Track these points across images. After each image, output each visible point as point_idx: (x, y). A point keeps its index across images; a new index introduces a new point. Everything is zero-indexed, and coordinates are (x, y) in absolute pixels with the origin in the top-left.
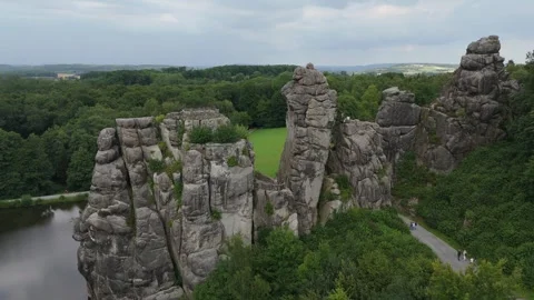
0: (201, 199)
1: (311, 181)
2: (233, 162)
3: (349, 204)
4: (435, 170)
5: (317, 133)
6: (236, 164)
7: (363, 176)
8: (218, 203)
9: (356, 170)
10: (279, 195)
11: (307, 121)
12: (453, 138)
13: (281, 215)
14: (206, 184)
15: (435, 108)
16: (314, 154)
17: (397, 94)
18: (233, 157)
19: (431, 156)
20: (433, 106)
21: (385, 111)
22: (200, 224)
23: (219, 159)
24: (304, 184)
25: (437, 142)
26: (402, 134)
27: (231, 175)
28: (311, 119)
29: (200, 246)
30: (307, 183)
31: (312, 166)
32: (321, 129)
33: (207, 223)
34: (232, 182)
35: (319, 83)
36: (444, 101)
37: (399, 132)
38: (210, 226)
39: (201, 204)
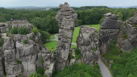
0: (11, 56)
1: (64, 50)
2: (26, 42)
3: (79, 61)
4: (123, 50)
5: (66, 32)
6: (27, 43)
7: (85, 51)
8: (18, 58)
9: (83, 47)
10: (46, 56)
11: (62, 26)
12: (133, 36)
13: (47, 63)
14: (13, 50)
15: (128, 22)
16: (65, 40)
17: (110, 16)
18: (26, 40)
19: (122, 43)
20: (127, 21)
21: (104, 22)
22: (12, 65)
23: (20, 41)
24: (61, 51)
25: (126, 37)
26: (111, 33)
27: (24, 47)
28: (63, 26)
29: (13, 72)
30: (62, 51)
31: (64, 45)
32: (68, 30)
33: (15, 65)
34: (24, 50)
35: (68, 11)
36: (132, 19)
37: (110, 32)
38: (16, 66)
39: (11, 58)
